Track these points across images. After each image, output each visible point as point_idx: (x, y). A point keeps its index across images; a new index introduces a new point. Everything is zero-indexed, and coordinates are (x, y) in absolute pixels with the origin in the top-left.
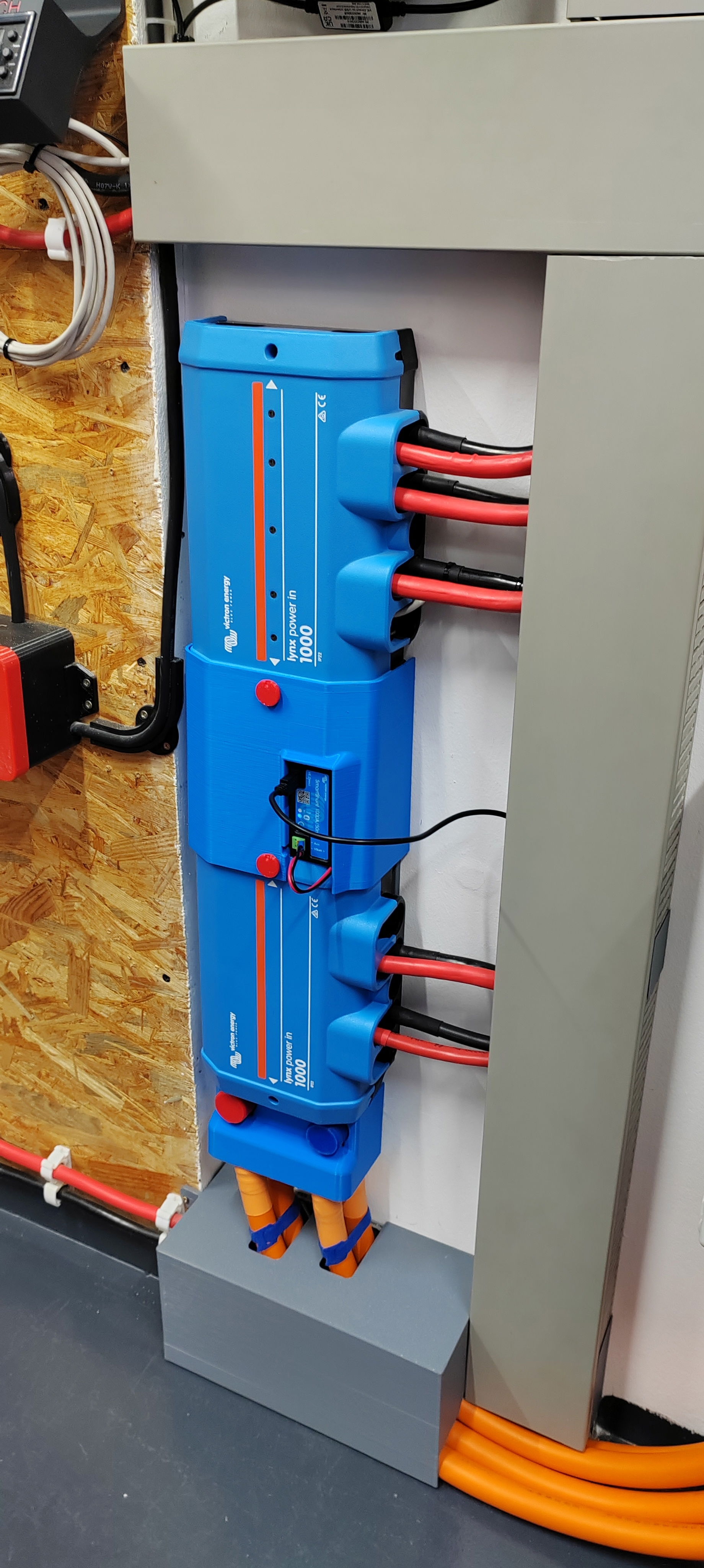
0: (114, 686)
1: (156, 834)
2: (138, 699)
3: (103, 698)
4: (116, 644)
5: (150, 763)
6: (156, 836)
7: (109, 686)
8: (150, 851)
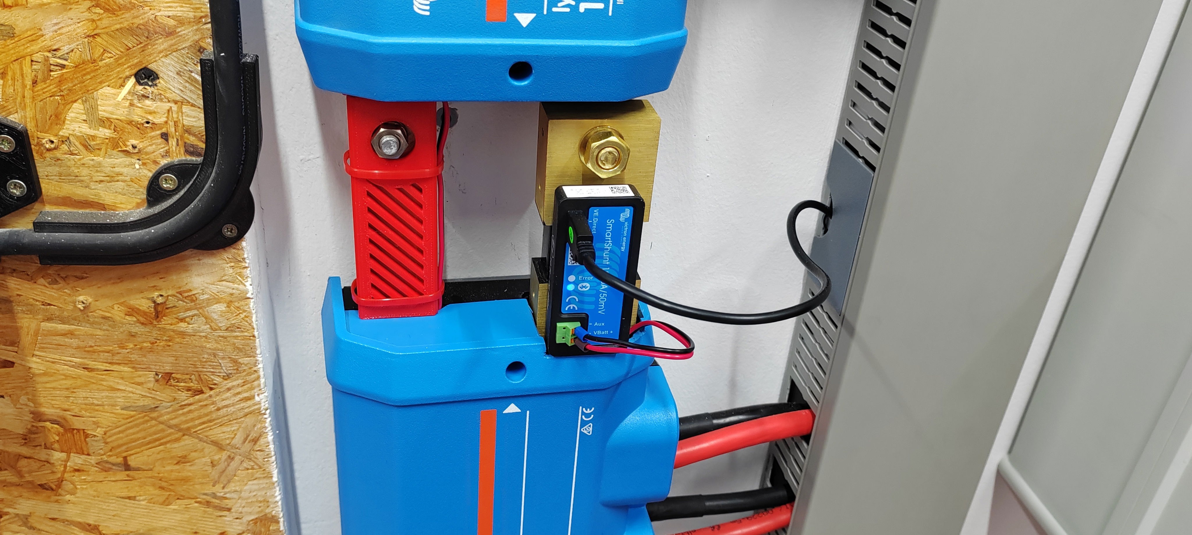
0: (77, 137)
1: (211, 389)
2: (147, 154)
3: (49, 169)
4: (73, 46)
5: (187, 271)
6: (212, 392)
7: (65, 140)
8: (197, 422)
